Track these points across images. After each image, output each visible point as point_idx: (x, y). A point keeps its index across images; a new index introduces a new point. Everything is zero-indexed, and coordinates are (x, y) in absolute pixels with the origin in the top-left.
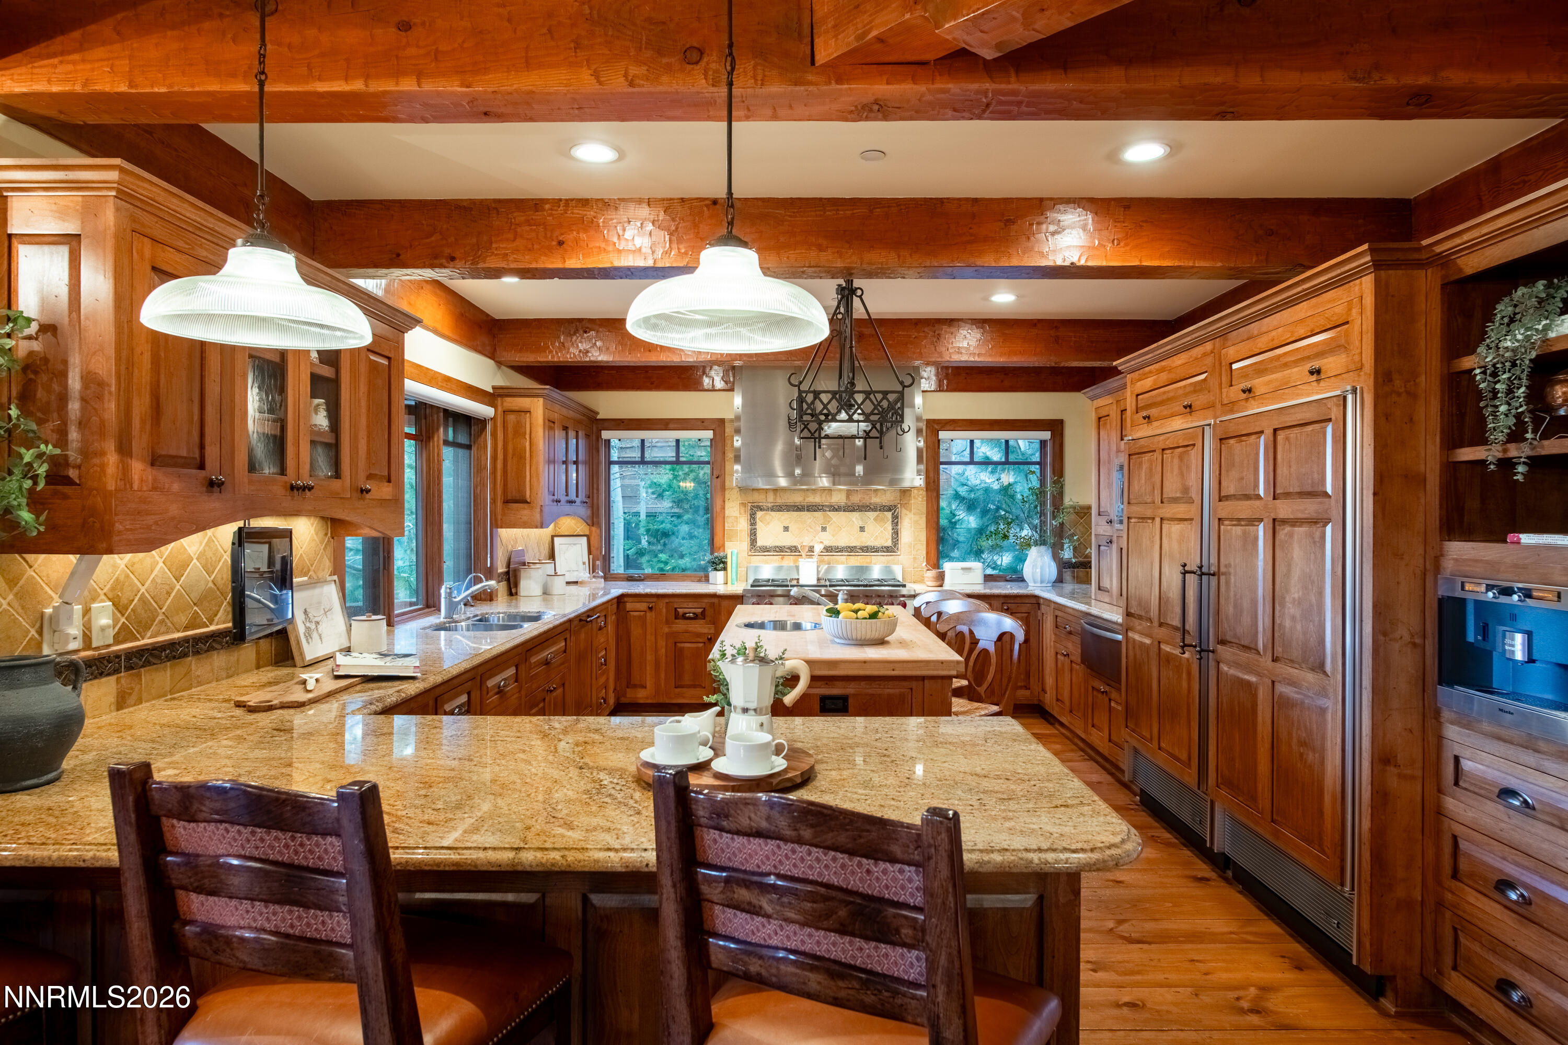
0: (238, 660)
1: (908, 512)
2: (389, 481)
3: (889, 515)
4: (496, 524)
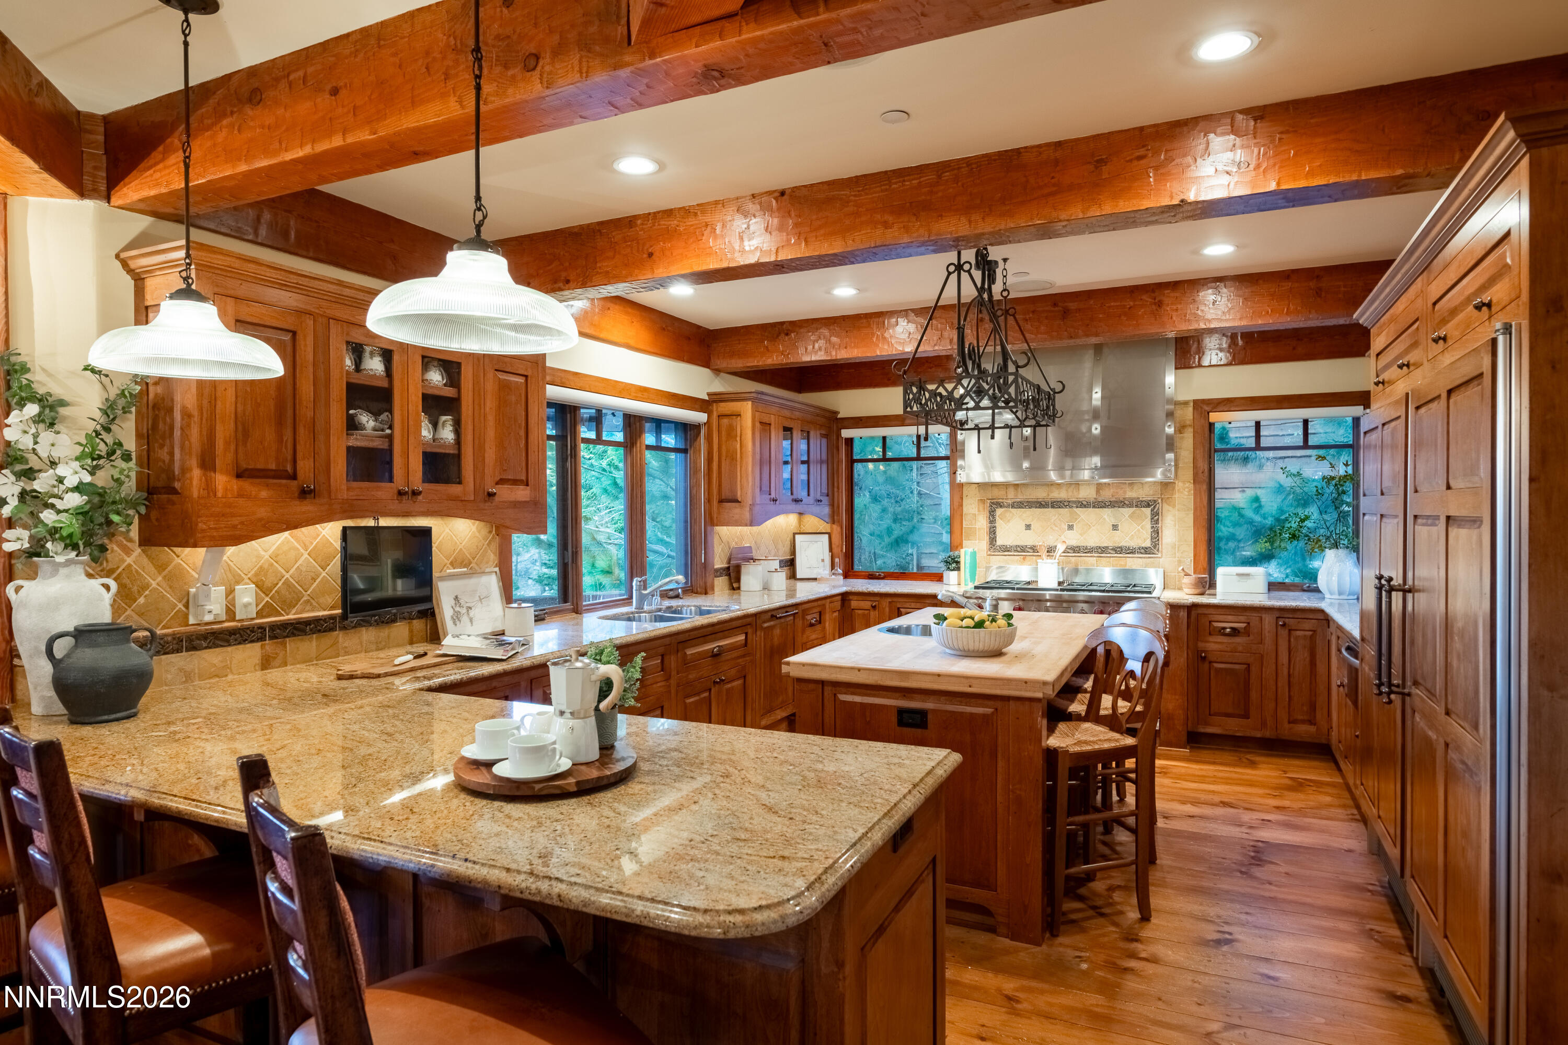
0: (389, 636)
1: (1170, 508)
2: (527, 485)
3: (1148, 511)
4: (712, 521)
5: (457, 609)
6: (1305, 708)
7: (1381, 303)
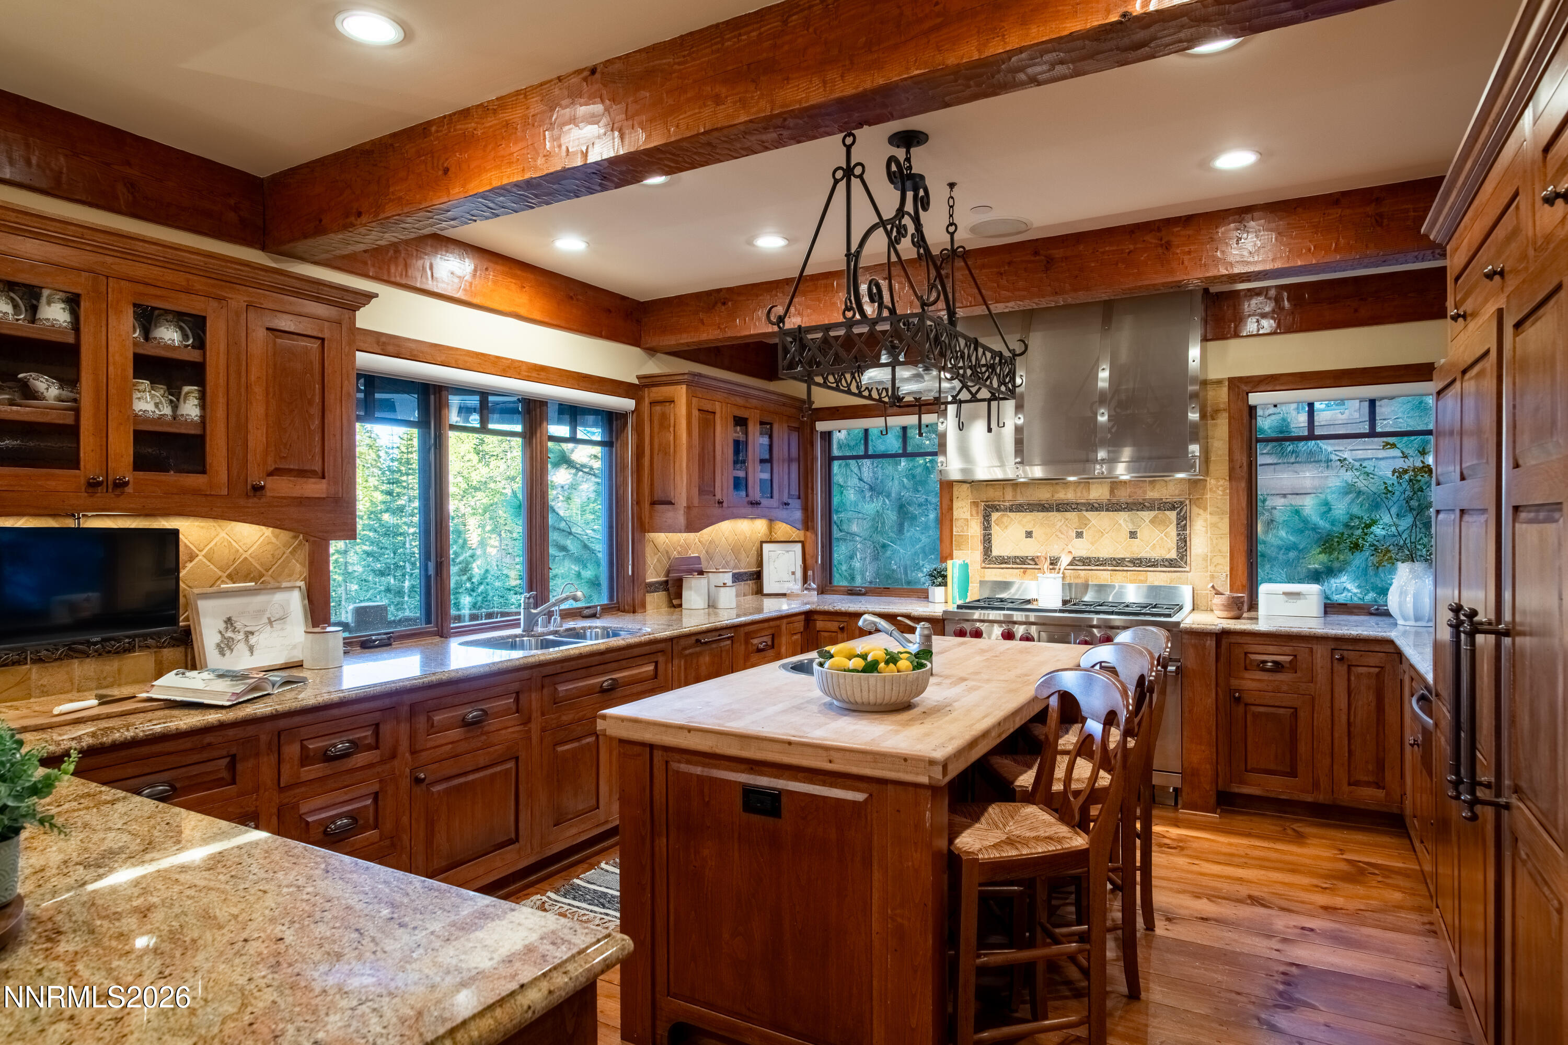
1: (1201, 512)
2: (323, 477)
3: (1173, 515)
4: (643, 527)
5: (229, 634)
6: (1370, 767)
7: (1458, 196)
